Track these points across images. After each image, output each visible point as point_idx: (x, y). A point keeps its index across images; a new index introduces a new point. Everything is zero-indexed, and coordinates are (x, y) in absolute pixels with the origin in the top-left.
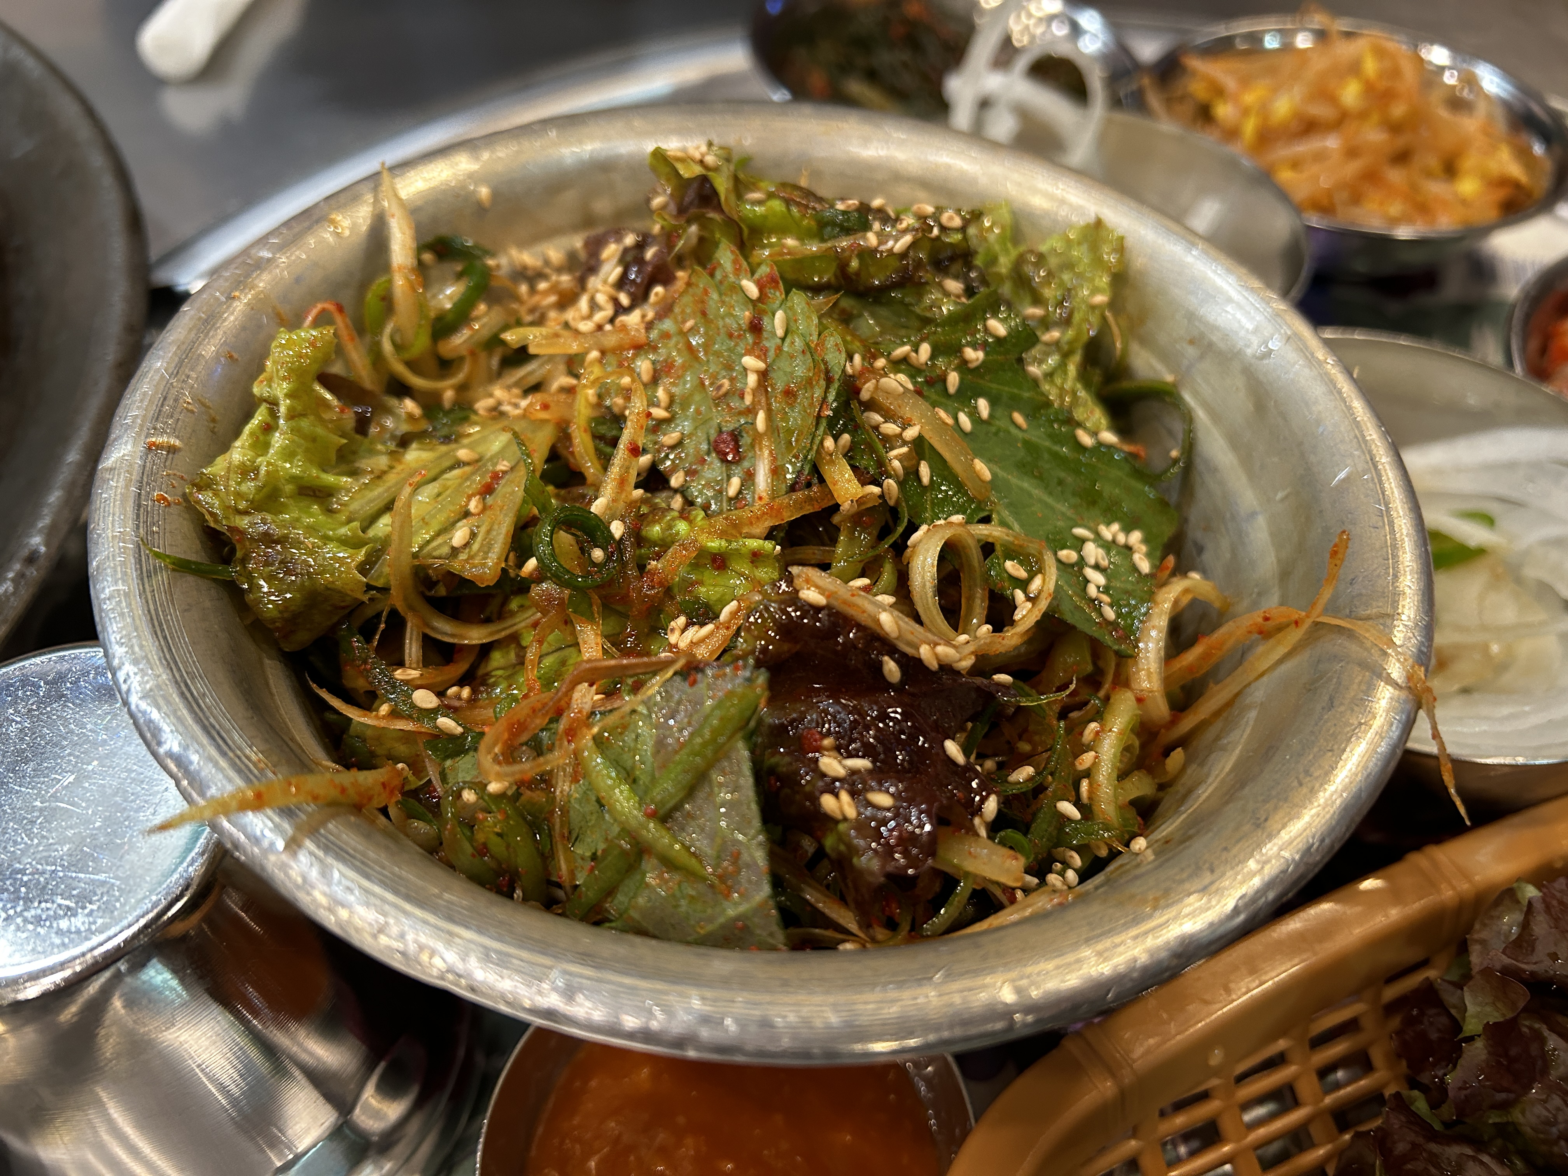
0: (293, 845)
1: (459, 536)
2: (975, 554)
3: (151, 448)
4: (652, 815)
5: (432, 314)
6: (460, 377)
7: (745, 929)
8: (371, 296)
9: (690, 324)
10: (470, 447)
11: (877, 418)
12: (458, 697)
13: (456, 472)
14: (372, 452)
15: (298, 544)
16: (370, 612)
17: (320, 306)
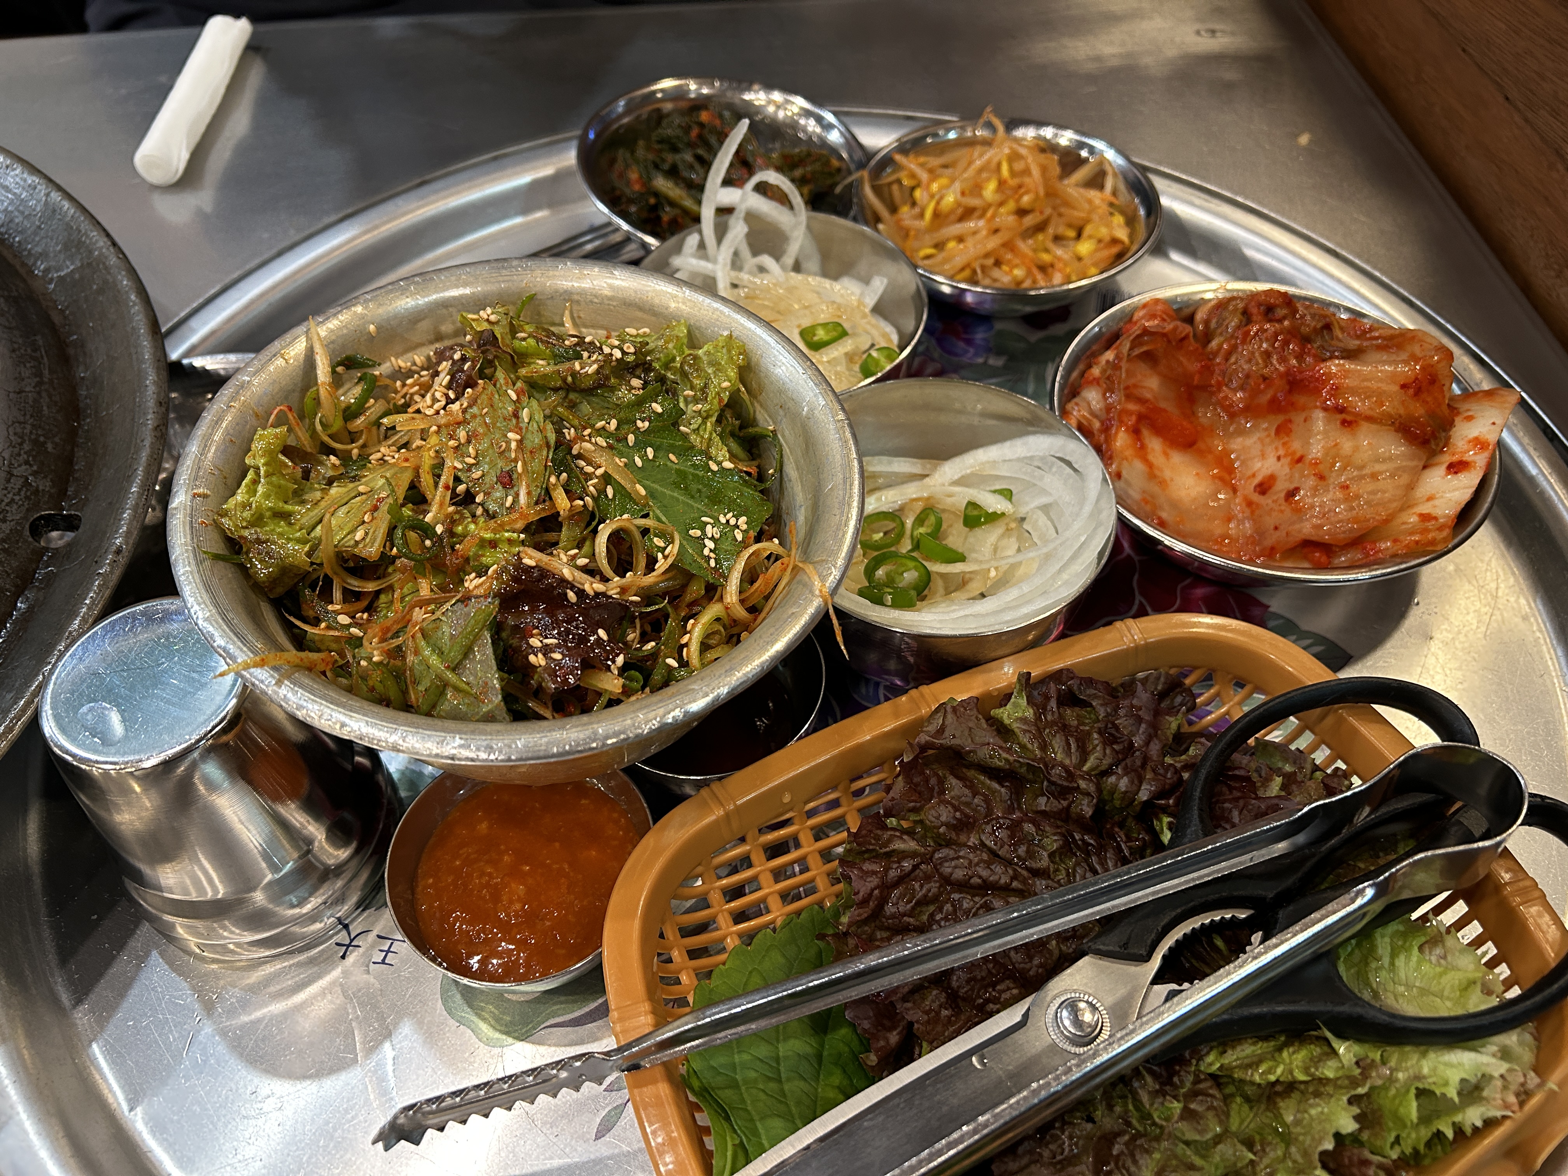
0: (279, 683)
1: (359, 535)
2: (637, 536)
3: (194, 495)
4: (448, 668)
5: (343, 405)
6: (361, 442)
7: (493, 716)
8: (308, 400)
9: (485, 410)
10: (366, 484)
11: (582, 463)
12: (362, 619)
13: (358, 499)
14: (312, 489)
15: (275, 543)
16: (314, 576)
17: (278, 408)
